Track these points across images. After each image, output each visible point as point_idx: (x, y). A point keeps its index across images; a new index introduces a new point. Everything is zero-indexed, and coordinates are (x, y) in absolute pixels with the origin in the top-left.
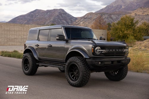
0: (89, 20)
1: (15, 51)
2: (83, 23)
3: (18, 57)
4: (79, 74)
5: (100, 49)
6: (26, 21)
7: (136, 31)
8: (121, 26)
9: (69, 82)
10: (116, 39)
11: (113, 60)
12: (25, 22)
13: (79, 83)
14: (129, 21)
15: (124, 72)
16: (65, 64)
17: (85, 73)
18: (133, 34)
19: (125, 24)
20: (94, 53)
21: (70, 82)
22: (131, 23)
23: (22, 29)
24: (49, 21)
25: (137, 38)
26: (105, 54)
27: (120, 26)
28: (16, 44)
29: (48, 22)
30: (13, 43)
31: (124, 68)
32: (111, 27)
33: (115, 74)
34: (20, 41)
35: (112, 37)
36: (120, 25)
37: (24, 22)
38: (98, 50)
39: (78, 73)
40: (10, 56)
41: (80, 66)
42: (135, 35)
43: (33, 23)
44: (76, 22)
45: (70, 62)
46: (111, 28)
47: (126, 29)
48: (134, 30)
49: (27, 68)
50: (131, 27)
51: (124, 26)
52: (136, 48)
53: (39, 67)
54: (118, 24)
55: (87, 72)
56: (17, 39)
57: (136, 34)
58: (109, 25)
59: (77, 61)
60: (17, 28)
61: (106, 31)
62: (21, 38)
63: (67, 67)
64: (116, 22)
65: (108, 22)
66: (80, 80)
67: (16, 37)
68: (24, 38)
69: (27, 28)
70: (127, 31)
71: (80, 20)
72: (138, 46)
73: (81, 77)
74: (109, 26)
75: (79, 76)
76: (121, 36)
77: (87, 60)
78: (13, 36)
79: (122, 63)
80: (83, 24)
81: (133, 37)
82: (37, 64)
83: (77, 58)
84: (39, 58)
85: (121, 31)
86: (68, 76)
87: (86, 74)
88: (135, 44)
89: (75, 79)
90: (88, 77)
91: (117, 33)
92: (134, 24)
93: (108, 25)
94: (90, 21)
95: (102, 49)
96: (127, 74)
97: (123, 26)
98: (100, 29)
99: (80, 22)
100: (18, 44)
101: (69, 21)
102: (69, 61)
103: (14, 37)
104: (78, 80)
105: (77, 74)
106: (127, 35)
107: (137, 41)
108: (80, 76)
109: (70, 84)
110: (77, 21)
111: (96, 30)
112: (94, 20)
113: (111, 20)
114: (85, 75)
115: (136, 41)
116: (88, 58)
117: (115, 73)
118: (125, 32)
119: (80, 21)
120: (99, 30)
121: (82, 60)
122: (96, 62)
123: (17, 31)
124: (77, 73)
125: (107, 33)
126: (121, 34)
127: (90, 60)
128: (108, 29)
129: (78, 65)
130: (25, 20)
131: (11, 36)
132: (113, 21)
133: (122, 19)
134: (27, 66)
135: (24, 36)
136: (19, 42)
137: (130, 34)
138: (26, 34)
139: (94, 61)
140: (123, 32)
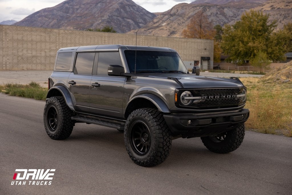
0: (180, 18)
1: (33, 85)
2: (168, 24)
3: (38, 97)
4: (150, 143)
5: (189, 96)
6: (55, 21)
7: (272, 42)
8: (243, 31)
9: (132, 157)
10: (231, 58)
11: (216, 116)
12: (53, 22)
13: (150, 159)
14: (258, 22)
15: (237, 137)
16: (125, 122)
17: (162, 140)
18: (265, 47)
19: (250, 29)
20: (178, 103)
21: (134, 157)
22: (263, 26)
23: (47, 38)
24: (100, 21)
25: (273, 56)
26: (200, 105)
27: (239, 33)
28: (35, 68)
29: (98, 22)
30: (30, 66)
31: (238, 129)
32: (223, 33)
33: (219, 140)
34: (43, 62)
35: (223, 54)
36: (239, 31)
37: (50, 23)
38: (185, 98)
39: (149, 139)
40: (22, 95)
41: (153, 128)
42: (270, 50)
43: (68, 25)
44: (154, 23)
45: (134, 120)
46: (222, 35)
47: (251, 38)
48: (267, 39)
49: (53, 126)
50: (261, 35)
51: (248, 32)
52: (270, 77)
53: (76, 124)
54: (235, 27)
55: (165, 138)
56: (36, 57)
57: (272, 48)
58: (219, 29)
59: (146, 118)
60: (36, 35)
61: (213, 41)
62: (46, 57)
63: (128, 128)
64: (233, 23)
65: (218, 24)
66: (152, 154)
67: (34, 53)
68: (51, 56)
69: (57, 35)
70: (254, 43)
71: (162, 18)
72: (273, 74)
73: (154, 148)
74: (219, 32)
75: (150, 146)
76: (241, 52)
77: (164, 116)
78: (29, 52)
79: (233, 121)
80: (168, 27)
81: (264, 55)
82: (72, 118)
83: (147, 113)
84: (76, 107)
85: (243, 42)
86: (130, 145)
87: (163, 143)
88: (269, 69)
89: (143, 151)
90: (167, 149)
91: (234, 46)
92: (268, 29)
93: (217, 29)
94: (182, 20)
95: (194, 96)
96: (242, 141)
97: (246, 33)
98: (200, 38)
99: (162, 23)
100: (39, 67)
101: (140, 21)
102: (131, 117)
103: (30, 55)
104: (148, 154)
105: (147, 141)
106: (253, 50)
107: (274, 62)
108: (153, 146)
109: (132, 159)
110: (155, 20)
111: (193, 40)
112: (189, 18)
113: (223, 18)
114: (161, 145)
115: (272, 61)
116: (168, 112)
117: (220, 138)
118: (250, 44)
119: (161, 21)
120: (199, 40)
121: (156, 115)
122: (182, 121)
123: (37, 42)
124: (146, 139)
125: (215, 46)
126: (241, 49)
127: (172, 116)
128: (215, 37)
129: (149, 126)
130: (53, 19)
131: (25, 52)
132: (226, 21)
133: (244, 18)
134: (53, 121)
135: (50, 52)
136: (41, 64)
137: (260, 48)
138: (54, 48)
139: (178, 118)
140: (245, 43)
